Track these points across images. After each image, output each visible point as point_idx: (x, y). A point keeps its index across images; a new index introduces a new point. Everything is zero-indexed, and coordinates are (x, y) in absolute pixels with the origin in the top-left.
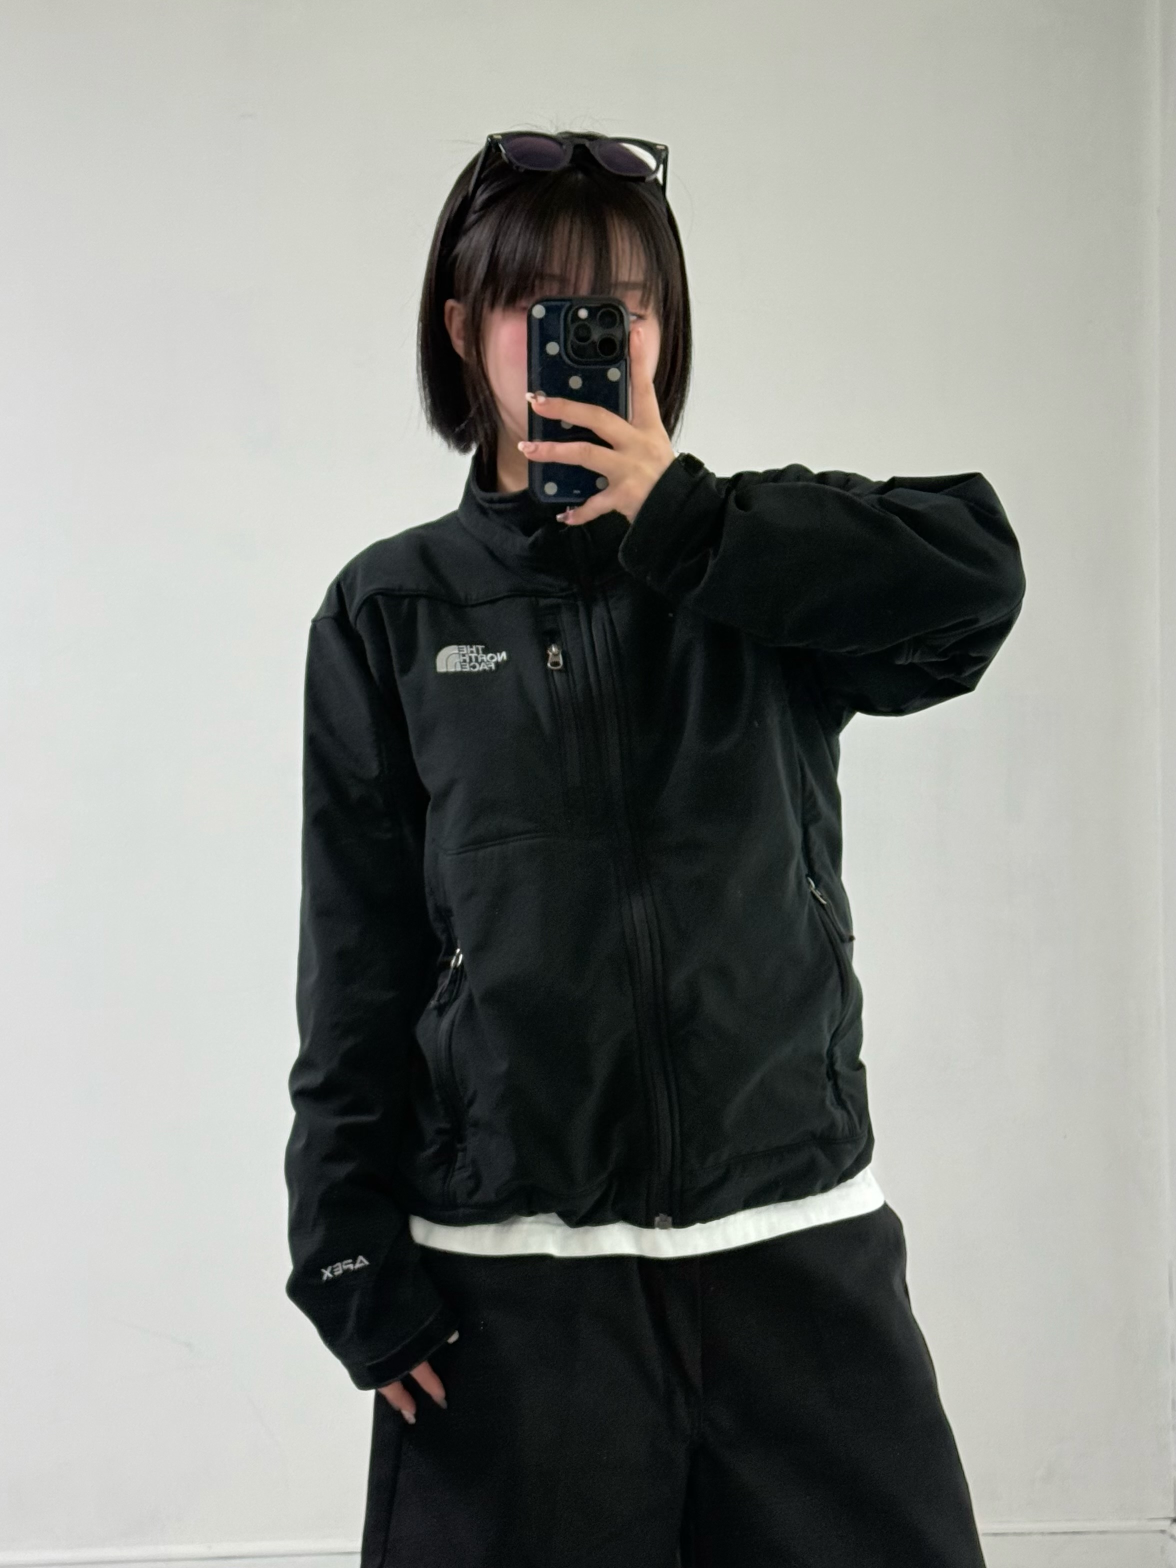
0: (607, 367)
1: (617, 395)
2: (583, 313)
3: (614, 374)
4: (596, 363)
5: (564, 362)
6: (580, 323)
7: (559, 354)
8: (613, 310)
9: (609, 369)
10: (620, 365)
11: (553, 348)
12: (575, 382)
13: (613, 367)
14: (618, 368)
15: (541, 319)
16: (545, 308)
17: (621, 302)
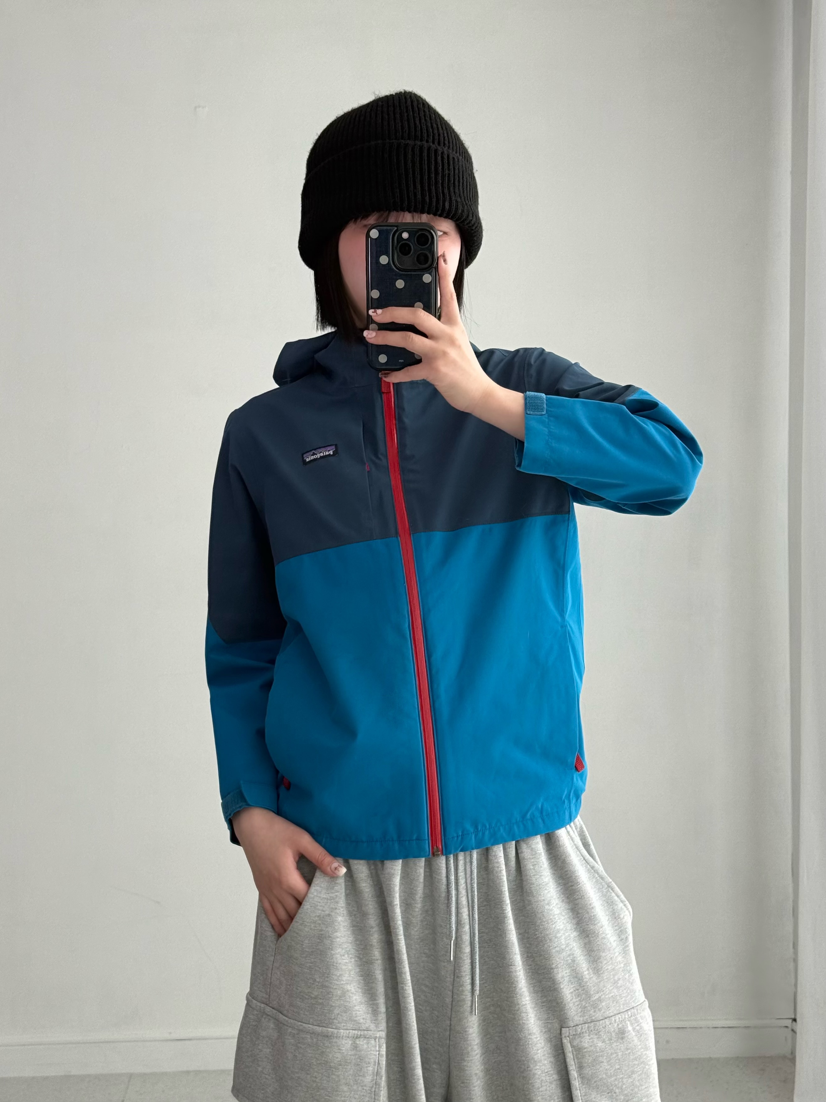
0: (422, 273)
1: (429, 293)
2: (405, 235)
3: (427, 278)
4: (415, 271)
5: (393, 269)
6: (403, 242)
7: (389, 264)
8: (426, 233)
9: (424, 274)
10: (432, 271)
11: (384, 260)
12: (400, 284)
13: (427, 273)
14: (430, 274)
15: (376, 239)
16: (379, 231)
17: (432, 228)
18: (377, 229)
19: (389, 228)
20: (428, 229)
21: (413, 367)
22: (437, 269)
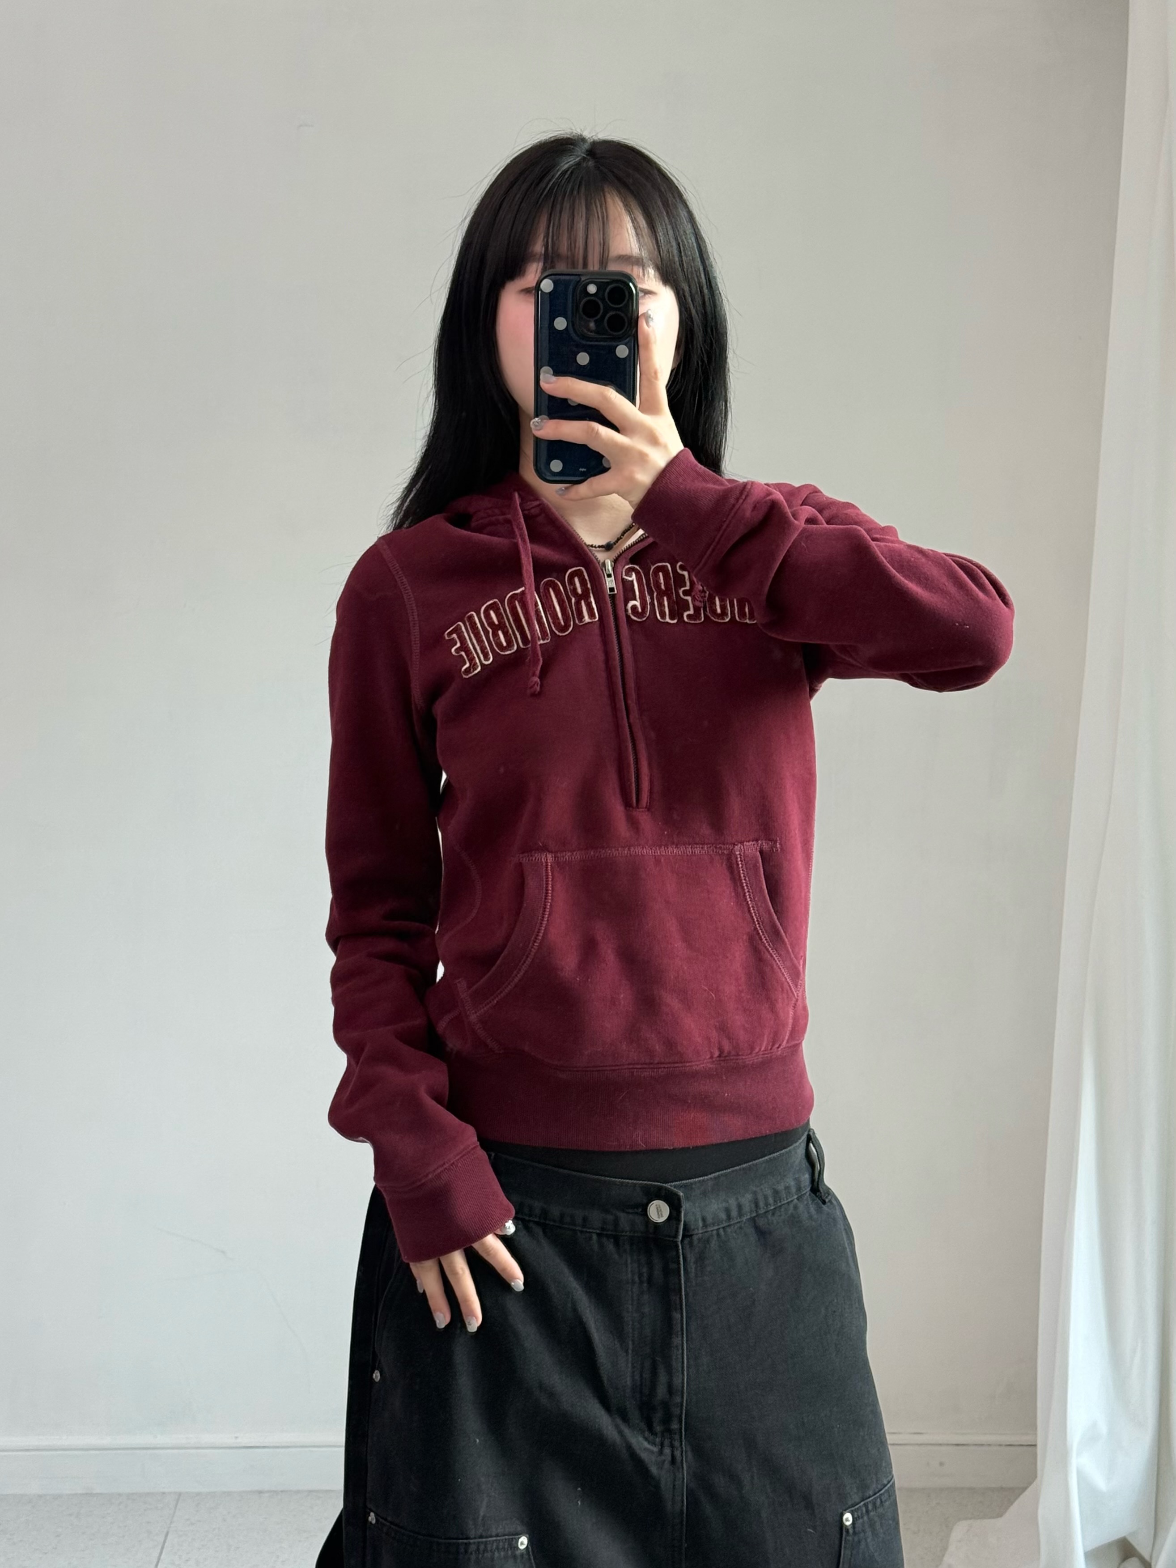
0: (614, 344)
1: (625, 373)
2: (592, 289)
3: (622, 351)
4: (604, 340)
5: (571, 337)
6: (588, 298)
7: (566, 329)
8: (621, 286)
9: (618, 345)
11: (560, 324)
12: (583, 359)
13: (621, 344)
14: (626, 345)
15: (550, 293)
16: (554, 282)
17: (630, 278)
18: (551, 279)
19: (567, 278)
20: (626, 280)
21: (597, 477)
22: (636, 337)
